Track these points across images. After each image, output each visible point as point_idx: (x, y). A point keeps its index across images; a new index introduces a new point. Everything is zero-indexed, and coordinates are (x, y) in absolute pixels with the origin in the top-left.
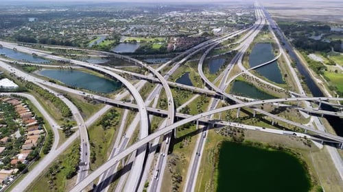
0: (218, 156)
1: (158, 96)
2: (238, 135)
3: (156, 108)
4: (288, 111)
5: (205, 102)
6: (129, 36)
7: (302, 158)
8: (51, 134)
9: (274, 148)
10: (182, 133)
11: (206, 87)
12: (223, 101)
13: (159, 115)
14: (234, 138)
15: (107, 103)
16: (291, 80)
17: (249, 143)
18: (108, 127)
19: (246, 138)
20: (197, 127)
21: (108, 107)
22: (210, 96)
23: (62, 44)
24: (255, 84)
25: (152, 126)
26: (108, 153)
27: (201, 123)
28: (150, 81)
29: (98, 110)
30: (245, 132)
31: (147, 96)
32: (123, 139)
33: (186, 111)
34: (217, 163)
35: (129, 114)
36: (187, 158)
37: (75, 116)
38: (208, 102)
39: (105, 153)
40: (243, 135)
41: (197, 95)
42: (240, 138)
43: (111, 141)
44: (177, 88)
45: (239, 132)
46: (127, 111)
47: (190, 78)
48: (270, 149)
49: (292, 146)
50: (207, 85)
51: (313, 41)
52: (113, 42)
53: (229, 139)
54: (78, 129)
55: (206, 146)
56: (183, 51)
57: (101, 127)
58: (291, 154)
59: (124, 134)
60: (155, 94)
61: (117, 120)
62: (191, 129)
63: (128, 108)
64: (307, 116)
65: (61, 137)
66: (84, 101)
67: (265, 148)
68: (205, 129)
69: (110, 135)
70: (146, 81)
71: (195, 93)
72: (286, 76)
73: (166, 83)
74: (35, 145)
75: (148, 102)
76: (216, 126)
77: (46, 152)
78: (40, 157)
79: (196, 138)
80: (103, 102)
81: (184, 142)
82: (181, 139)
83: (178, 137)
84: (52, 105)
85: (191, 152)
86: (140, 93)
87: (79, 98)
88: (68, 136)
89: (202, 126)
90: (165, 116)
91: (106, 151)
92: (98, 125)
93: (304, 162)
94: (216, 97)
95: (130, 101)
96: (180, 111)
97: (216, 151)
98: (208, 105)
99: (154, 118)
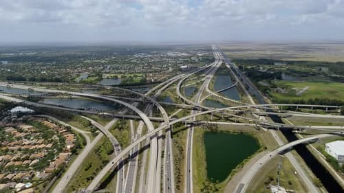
0: (203, 139)
1: (151, 111)
2: (214, 128)
5: (187, 113)
6: (108, 73)
7: (255, 136)
9: (238, 133)
10: (176, 130)
15: (114, 117)
16: (246, 98)
17: (222, 132)
18: (122, 129)
19: (219, 129)
20: (185, 126)
22: (190, 109)
24: (221, 101)
27: (188, 124)
28: (142, 102)
30: (218, 126)
32: (136, 135)
34: (203, 142)
36: (184, 141)
38: (189, 113)
41: (180, 110)
42: (216, 129)
49: (249, 131)
50: (186, 103)
51: (260, 72)
52: (97, 77)
53: (208, 130)
55: (194, 134)
56: (160, 82)
57: (117, 129)
59: (136, 132)
61: (127, 126)
63: (132, 118)
64: (257, 116)
65: (90, 137)
67: (232, 133)
68: (191, 127)
69: (126, 134)
71: (179, 108)
72: (242, 95)
74: (75, 141)
76: (198, 124)
77: (85, 145)
78: (82, 147)
79: (187, 131)
81: (179, 134)
82: (176, 133)
83: (174, 132)
85: (185, 138)
88: (95, 136)
89: (189, 125)
90: (161, 122)
92: (114, 129)
93: (256, 138)
94: (195, 109)
97: (201, 136)
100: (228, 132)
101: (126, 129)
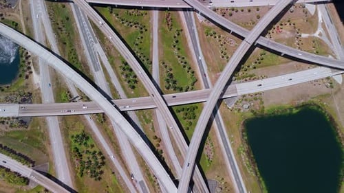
7: (329, 111)
9: (297, 107)
14: (253, 112)
32: (138, 186)
34: (257, 169)
38: (181, 31)
40: (262, 102)
45: (256, 99)
48: (295, 111)
61: (96, 149)
66: (2, 128)
67: (288, 111)
69: (115, 187)
93: (331, 118)
97: (246, 147)
101: (103, 163)
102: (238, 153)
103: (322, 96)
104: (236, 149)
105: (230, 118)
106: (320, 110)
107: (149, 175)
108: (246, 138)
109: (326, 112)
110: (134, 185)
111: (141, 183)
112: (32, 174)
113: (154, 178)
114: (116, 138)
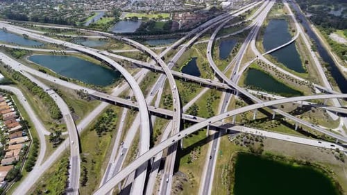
0: (233, 175)
1: (161, 90)
2: (257, 145)
3: (160, 107)
4: (313, 111)
5: (216, 98)
6: (129, 11)
7: (335, 178)
8: (37, 143)
9: (299, 163)
10: (190, 142)
11: (215, 78)
12: (236, 97)
13: (162, 116)
14: (251, 149)
15: (103, 99)
16: (312, 67)
17: (271, 156)
18: (104, 132)
19: (266, 150)
20: (207, 132)
21: (104, 105)
22: (221, 89)
23: (56, 22)
24: (272, 73)
25: (155, 132)
26: (102, 170)
27: (212, 128)
28: (152, 70)
29: (93, 108)
30: (265, 142)
31: (149, 90)
32: (121, 150)
33: (194, 111)
34: (233, 186)
35: (128, 115)
37: (65, 118)
38: (219, 98)
39: (99, 170)
40: (262, 145)
41: (207, 89)
42: (259, 149)
43: (107, 153)
44: (183, 79)
45: (257, 140)
46: (125, 110)
47: (198, 65)
48: (295, 165)
49: (322, 160)
50: (217, 76)
51: (333, 17)
52: (112, 19)
53: (246, 149)
54: (68, 135)
55: (219, 160)
57: (95, 133)
58: (321, 171)
59: (122, 142)
60: (157, 88)
61: (114, 123)
62: (201, 137)
63: (127, 106)
64: (335, 117)
65: (48, 146)
66: (77, 96)
67: (288, 163)
68: (216, 136)
69: (105, 144)
70: (147, 70)
71: (204, 85)
72: (307, 62)
73: (170, 73)
74: (17, 159)
75: (150, 98)
76: (229, 132)
77: (29, 169)
78: (22, 176)
79: (207, 148)
80: (99, 98)
81: (193, 154)
82: (188, 150)
83: (185, 147)
84: (41, 102)
85: (200, 169)
86: (140, 86)
87: (72, 92)
88: (56, 146)
89: (213, 132)
90: (170, 118)
91: (100, 166)
92: (92, 130)
93: (338, 184)
94: (228, 91)
95: (129, 98)
96: (187, 112)
97: (231, 167)
98: (219, 102)
99: (157, 121)
100: (282, 158)
101: (110, 131)
102: (219, 167)
103: (330, 164)
104: (220, 164)
105: (227, 145)
106: (325, 174)
107: (135, 148)
108: (235, 162)
109: (332, 178)
110: (118, 149)
111: (125, 150)
112: (67, 115)
113: (136, 151)
114: (132, 123)
